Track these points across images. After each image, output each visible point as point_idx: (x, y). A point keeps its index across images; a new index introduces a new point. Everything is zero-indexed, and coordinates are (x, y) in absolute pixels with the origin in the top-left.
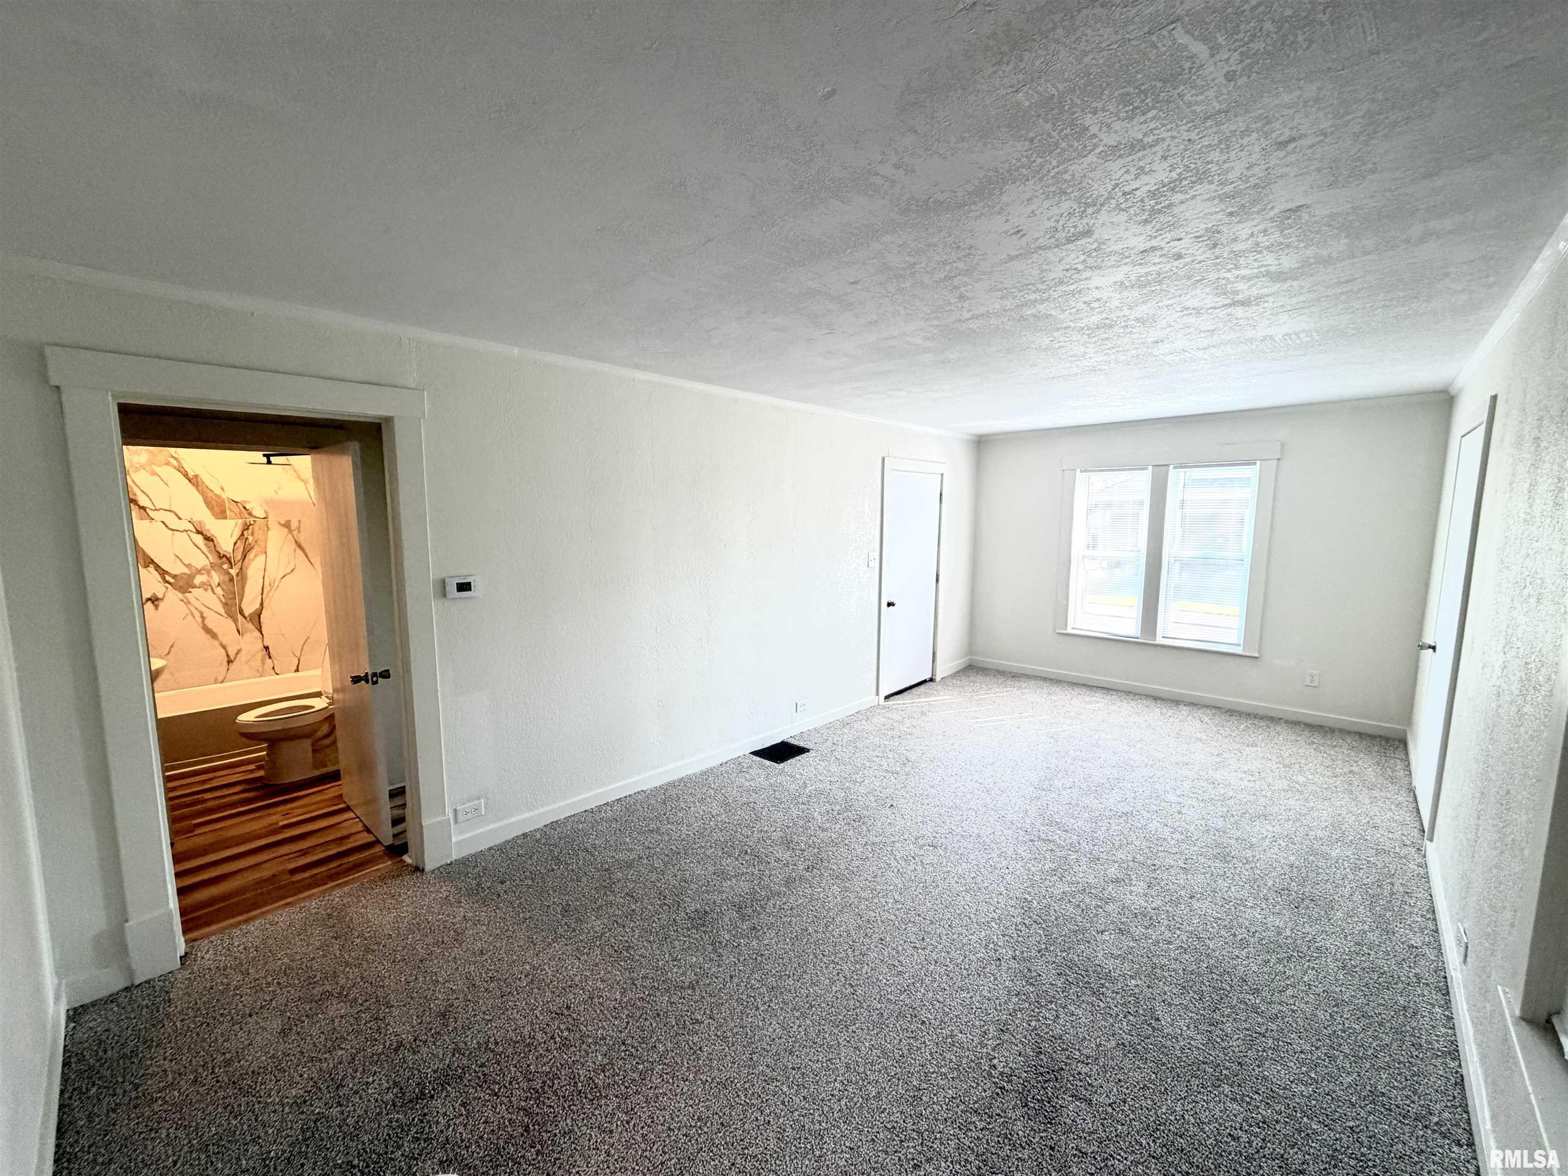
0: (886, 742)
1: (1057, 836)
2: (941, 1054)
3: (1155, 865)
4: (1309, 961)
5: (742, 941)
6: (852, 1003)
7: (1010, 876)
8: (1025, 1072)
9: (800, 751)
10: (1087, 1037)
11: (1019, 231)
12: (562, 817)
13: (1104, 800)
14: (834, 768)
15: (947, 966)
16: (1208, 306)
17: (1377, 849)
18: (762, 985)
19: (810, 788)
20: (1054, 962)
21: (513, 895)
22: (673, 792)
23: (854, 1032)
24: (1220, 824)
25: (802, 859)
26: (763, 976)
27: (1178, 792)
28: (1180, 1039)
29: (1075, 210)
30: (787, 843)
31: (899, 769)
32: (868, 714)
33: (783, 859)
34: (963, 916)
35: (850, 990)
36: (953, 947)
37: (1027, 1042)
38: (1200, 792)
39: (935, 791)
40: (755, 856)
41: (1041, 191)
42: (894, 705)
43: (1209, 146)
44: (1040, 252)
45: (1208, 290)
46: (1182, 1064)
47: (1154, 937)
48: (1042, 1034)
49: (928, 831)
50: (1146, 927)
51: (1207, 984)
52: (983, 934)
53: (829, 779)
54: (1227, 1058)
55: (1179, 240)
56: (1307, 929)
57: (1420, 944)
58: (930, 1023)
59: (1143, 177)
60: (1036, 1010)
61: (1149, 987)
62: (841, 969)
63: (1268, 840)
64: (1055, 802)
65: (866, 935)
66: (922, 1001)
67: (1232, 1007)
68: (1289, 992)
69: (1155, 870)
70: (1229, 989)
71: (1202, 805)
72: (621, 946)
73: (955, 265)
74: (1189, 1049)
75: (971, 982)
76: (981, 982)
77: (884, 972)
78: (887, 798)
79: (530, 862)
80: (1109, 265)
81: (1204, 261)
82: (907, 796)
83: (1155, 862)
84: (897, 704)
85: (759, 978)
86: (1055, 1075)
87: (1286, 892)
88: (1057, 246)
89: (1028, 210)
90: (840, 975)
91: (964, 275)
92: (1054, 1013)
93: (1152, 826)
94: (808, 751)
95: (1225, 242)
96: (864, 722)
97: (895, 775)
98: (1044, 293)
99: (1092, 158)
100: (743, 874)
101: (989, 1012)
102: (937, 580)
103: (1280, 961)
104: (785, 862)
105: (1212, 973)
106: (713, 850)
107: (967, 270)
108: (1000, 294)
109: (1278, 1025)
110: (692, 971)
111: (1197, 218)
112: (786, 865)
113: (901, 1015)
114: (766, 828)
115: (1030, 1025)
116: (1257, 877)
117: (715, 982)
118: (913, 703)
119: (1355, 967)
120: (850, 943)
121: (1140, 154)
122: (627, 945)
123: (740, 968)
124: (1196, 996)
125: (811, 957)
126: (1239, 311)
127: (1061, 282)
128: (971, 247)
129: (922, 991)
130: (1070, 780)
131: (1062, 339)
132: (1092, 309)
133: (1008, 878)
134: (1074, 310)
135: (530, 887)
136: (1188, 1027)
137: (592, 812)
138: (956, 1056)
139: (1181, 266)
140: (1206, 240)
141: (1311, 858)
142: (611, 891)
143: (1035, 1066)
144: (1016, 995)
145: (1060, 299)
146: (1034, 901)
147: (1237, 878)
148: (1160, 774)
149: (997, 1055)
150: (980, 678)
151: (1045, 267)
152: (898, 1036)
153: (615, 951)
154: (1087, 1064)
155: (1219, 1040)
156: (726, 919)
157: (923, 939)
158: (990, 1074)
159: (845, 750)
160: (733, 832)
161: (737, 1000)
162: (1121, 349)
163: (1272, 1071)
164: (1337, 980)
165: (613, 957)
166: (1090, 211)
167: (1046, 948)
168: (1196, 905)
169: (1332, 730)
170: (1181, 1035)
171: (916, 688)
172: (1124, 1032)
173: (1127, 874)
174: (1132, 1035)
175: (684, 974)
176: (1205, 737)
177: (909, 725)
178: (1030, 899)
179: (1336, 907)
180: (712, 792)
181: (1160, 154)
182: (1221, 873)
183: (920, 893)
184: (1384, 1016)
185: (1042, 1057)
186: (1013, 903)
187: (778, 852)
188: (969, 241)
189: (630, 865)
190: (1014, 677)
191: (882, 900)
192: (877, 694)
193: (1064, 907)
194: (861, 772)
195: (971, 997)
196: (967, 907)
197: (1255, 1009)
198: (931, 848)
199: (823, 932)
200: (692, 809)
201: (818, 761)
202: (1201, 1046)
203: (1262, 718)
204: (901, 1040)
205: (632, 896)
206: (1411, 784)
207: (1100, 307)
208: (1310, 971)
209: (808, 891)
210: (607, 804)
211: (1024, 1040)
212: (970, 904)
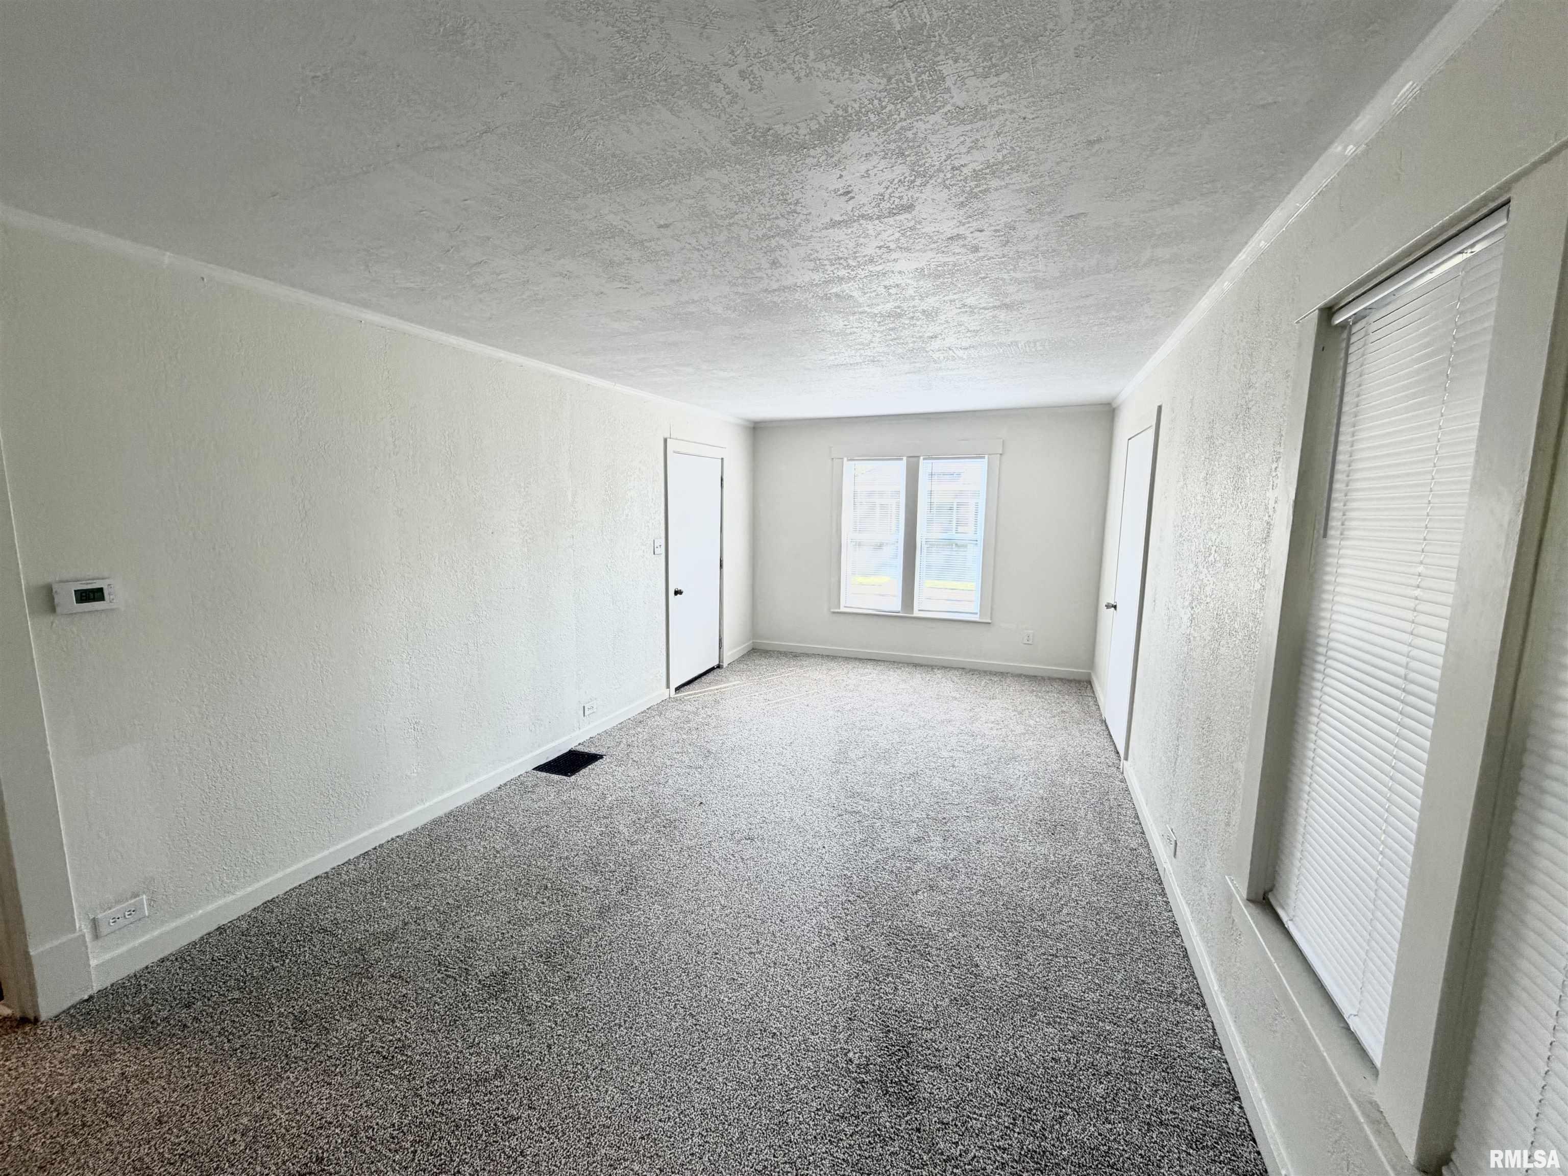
0: (685, 736)
1: (861, 807)
2: (798, 1065)
3: (945, 818)
4: (1072, 879)
5: (557, 998)
6: (696, 1035)
7: (827, 855)
8: (879, 1056)
9: (592, 758)
10: (924, 1001)
11: (849, 192)
12: (281, 892)
13: (893, 764)
14: (633, 772)
15: (786, 965)
16: (981, 306)
17: (1093, 773)
18: (589, 1045)
19: (610, 799)
20: (883, 934)
21: (209, 1019)
22: (441, 831)
23: (704, 1069)
24: (985, 771)
25: (614, 882)
26: (589, 1035)
27: (949, 748)
28: (998, 979)
29: (905, 178)
30: (594, 867)
31: (702, 763)
32: (660, 708)
33: (592, 886)
34: (792, 907)
35: (691, 1021)
36: (788, 943)
37: (875, 1024)
38: (964, 745)
39: (741, 781)
40: (557, 890)
41: (882, 147)
42: (686, 696)
43: (1037, 129)
44: (862, 221)
45: (986, 289)
46: (1004, 1002)
47: (958, 887)
48: (886, 1011)
49: (742, 824)
50: (950, 878)
51: (1006, 920)
52: (814, 921)
53: (629, 785)
54: (1036, 986)
55: (981, 231)
56: (1064, 852)
57: (1137, 846)
58: (781, 1033)
59: (974, 151)
60: (877, 987)
61: (963, 936)
62: (678, 1000)
63: (1021, 779)
64: (853, 774)
65: (699, 953)
66: (768, 1012)
67: (1029, 937)
68: (1065, 911)
69: (946, 823)
70: (1023, 920)
71: (969, 756)
72: (392, 1049)
73: (777, 221)
74: (1006, 987)
75: (812, 975)
76: (822, 973)
77: (724, 990)
78: (695, 795)
79: (235, 965)
80: (918, 248)
81: (993, 258)
82: (715, 790)
83: (945, 815)
84: (689, 695)
85: (584, 1039)
86: (906, 1051)
87: (1043, 822)
88: (878, 218)
89: (863, 168)
90: (678, 1006)
91: (783, 237)
92: (893, 985)
93: (936, 781)
94: (601, 757)
95: (1015, 241)
96: (657, 718)
97: (699, 770)
98: (853, 270)
99: (937, 117)
100: (545, 915)
101: (835, 1002)
102: (721, 566)
103: (1052, 885)
104: (595, 889)
105: (1008, 908)
106: (503, 893)
107: (788, 231)
108: (812, 265)
109: (1064, 943)
110: (496, 1054)
111: (1003, 210)
112: (597, 892)
113: (750, 1034)
114: (566, 854)
115: (874, 1005)
116: (1021, 813)
117: (529, 1060)
118: (705, 691)
119: (1102, 876)
120: (683, 966)
121: (980, 123)
122: (400, 1044)
123: (559, 1032)
124: (1001, 935)
125: (642, 995)
126: (1002, 315)
127: (871, 261)
128: (797, 202)
129: (767, 999)
130: (861, 749)
131: (856, 325)
132: (890, 294)
133: (826, 857)
134: (874, 294)
135: (238, 1001)
136: (1001, 965)
137: (327, 877)
138: (813, 1062)
139: (974, 260)
140: (1002, 236)
141: (1054, 789)
142: (368, 978)
143: (886, 1047)
144: (856, 977)
145: (865, 280)
146: (854, 876)
147: (1007, 817)
148: (931, 733)
149: (850, 1048)
150: (764, 661)
151: (862, 240)
152: (751, 1058)
153: (384, 1057)
154: (930, 1030)
155: (1026, 971)
156: (532, 976)
157: (758, 941)
158: (849, 1071)
159: (642, 750)
160: (525, 867)
161: (561, 1074)
162: (902, 341)
163: (1071, 987)
164: (1093, 891)
165: (382, 1067)
166: (919, 181)
167: (873, 921)
168: (983, 848)
169: (1043, 678)
170: (998, 975)
171: (705, 677)
172: (953, 986)
173: (925, 832)
174: (960, 988)
175: (486, 1062)
176: (958, 696)
177: (705, 716)
178: (849, 874)
179: (1079, 827)
180: (493, 823)
181: (996, 128)
182: (995, 815)
183: (746, 892)
184: (1129, 913)
185: (891, 1035)
186: (835, 882)
187: (584, 880)
188: (797, 195)
189: (391, 937)
190: (795, 656)
191: (709, 909)
192: (668, 687)
193: (880, 875)
194: (663, 772)
195: (815, 992)
196: (794, 896)
197: (1045, 933)
198: (749, 842)
199: (651, 962)
200: (469, 847)
201: (614, 768)
202: (1014, 981)
203: (995, 674)
204: (755, 1063)
205: (400, 977)
206: (1101, 715)
207: (897, 294)
208: (1074, 888)
209: (627, 917)
210: (348, 862)
211: (871, 1023)
212: (797, 893)
